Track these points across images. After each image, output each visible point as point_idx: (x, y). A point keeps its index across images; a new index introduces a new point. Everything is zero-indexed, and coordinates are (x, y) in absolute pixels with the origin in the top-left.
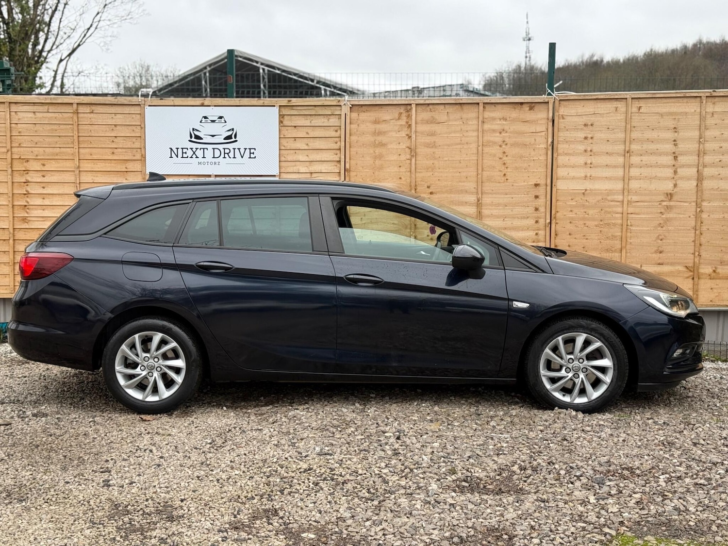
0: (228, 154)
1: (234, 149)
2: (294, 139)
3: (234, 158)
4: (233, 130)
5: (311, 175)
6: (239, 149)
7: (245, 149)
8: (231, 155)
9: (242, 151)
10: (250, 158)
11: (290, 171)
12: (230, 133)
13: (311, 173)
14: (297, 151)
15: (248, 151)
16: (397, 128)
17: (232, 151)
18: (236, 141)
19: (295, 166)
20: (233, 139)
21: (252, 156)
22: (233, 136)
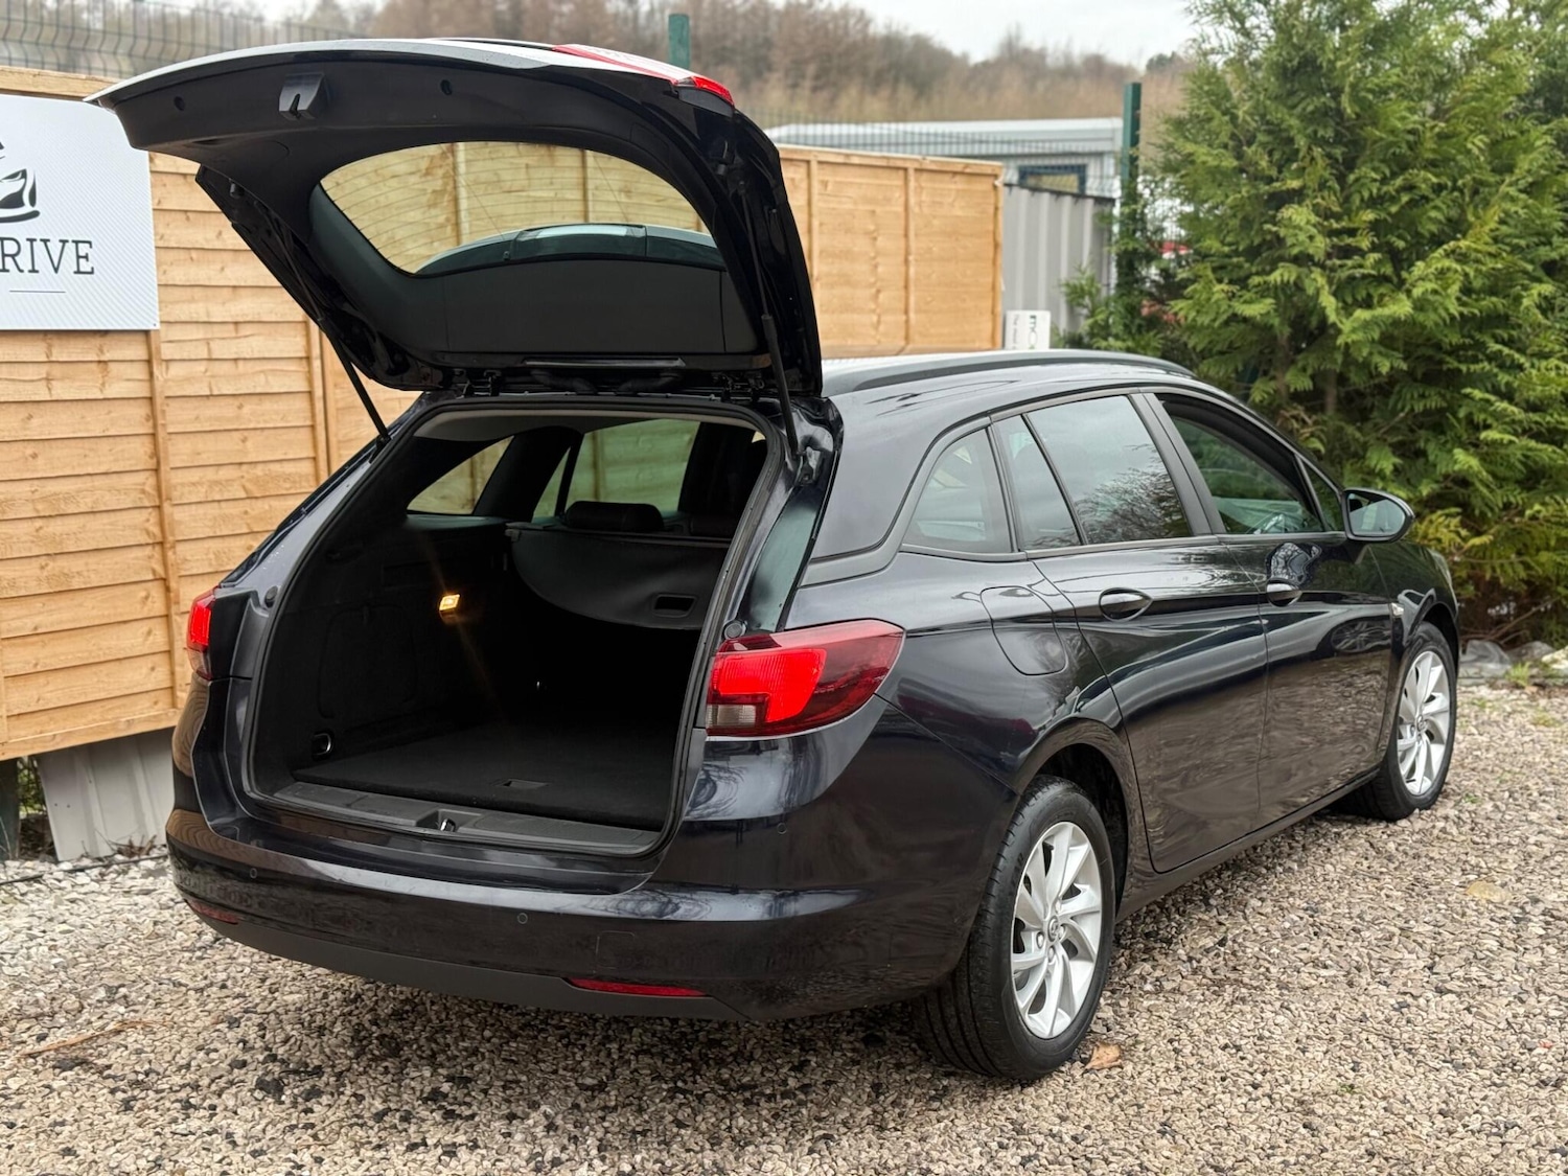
0: (13, 256)
1: (32, 241)
2: (183, 216)
3: (33, 271)
4: (24, 174)
5: (237, 331)
6: (45, 241)
7: (64, 242)
8: (24, 260)
9: (55, 247)
10: (78, 272)
11: (183, 318)
12: (14, 187)
13: (236, 323)
14: (194, 254)
15: (70, 246)
16: (424, 199)
17: (25, 246)
18: (35, 214)
19: (192, 300)
20: (27, 209)
21: (85, 266)
22: (26, 197)
